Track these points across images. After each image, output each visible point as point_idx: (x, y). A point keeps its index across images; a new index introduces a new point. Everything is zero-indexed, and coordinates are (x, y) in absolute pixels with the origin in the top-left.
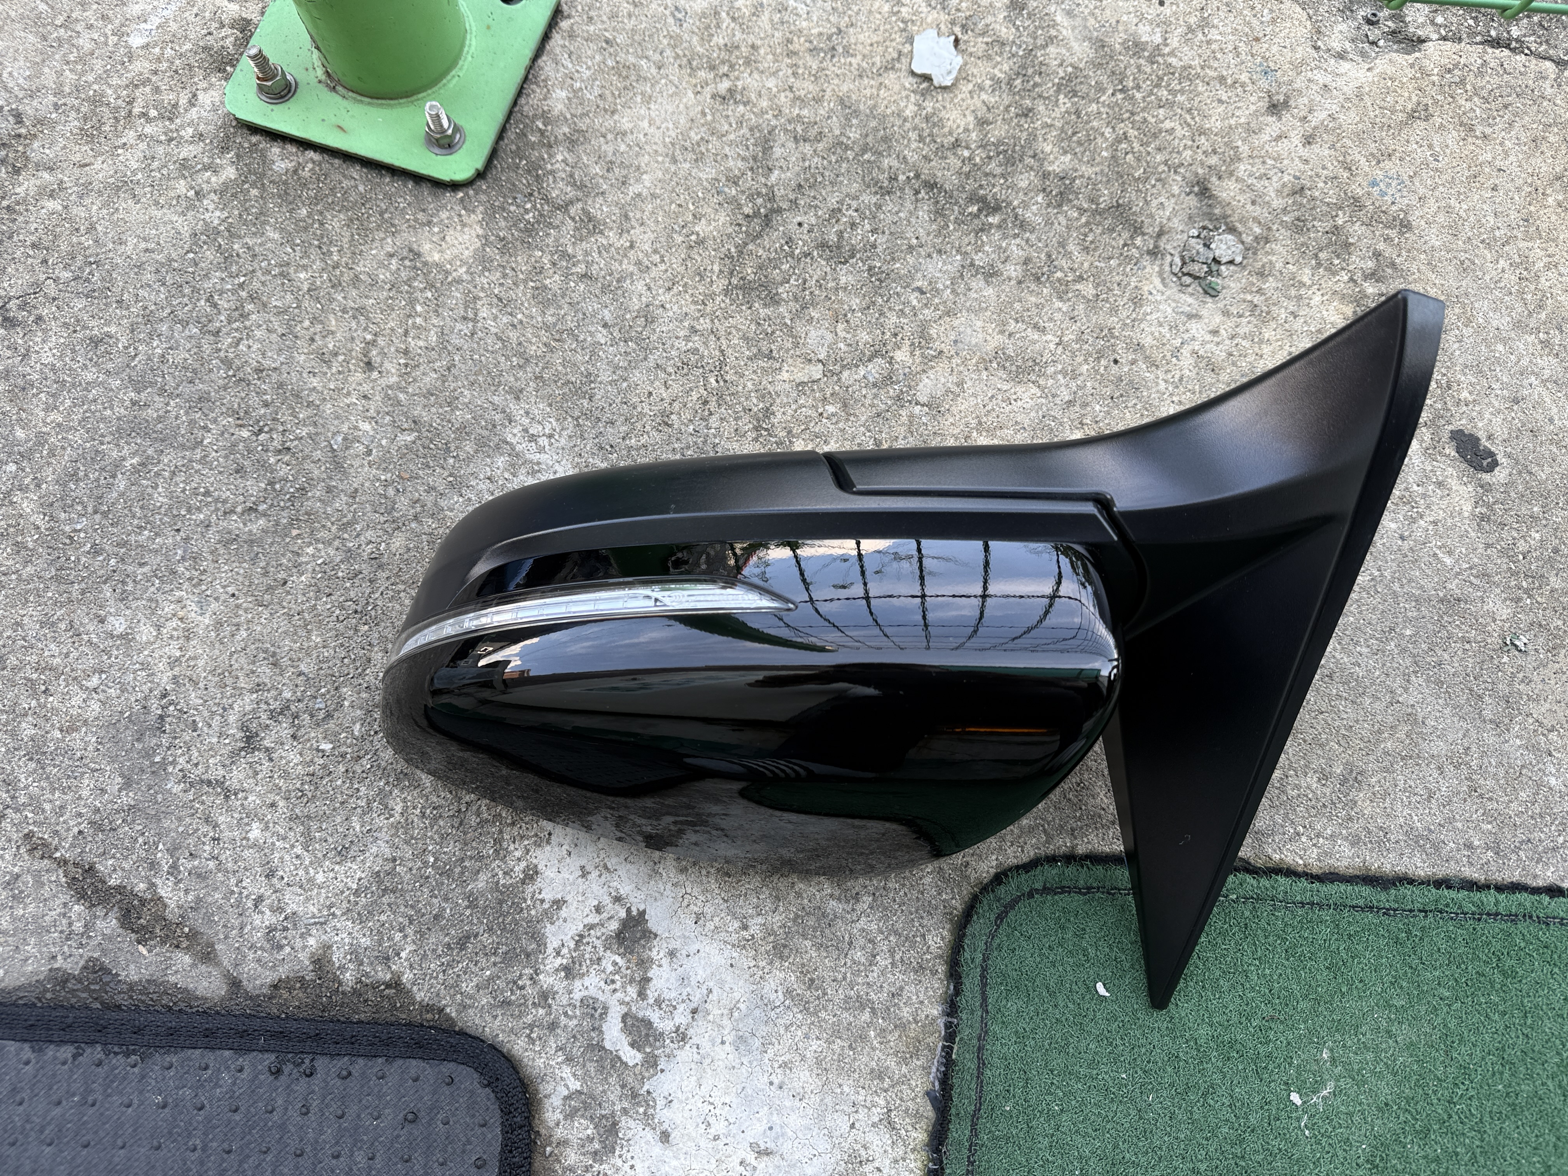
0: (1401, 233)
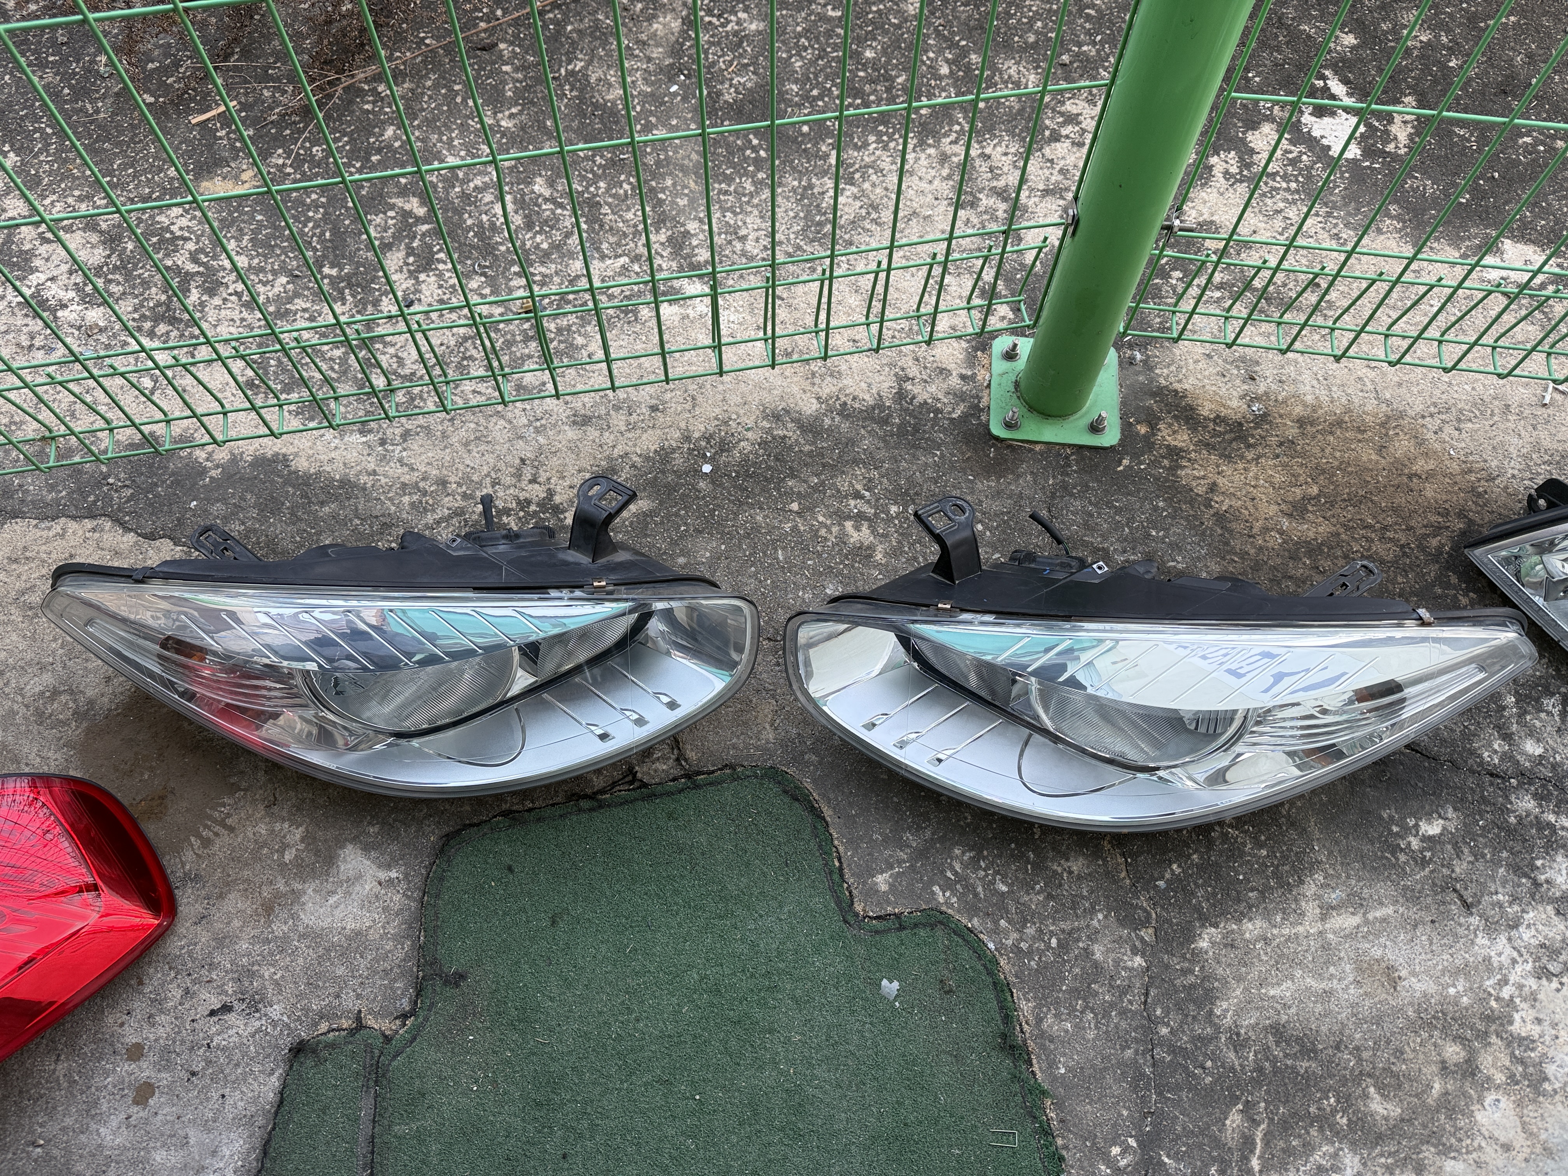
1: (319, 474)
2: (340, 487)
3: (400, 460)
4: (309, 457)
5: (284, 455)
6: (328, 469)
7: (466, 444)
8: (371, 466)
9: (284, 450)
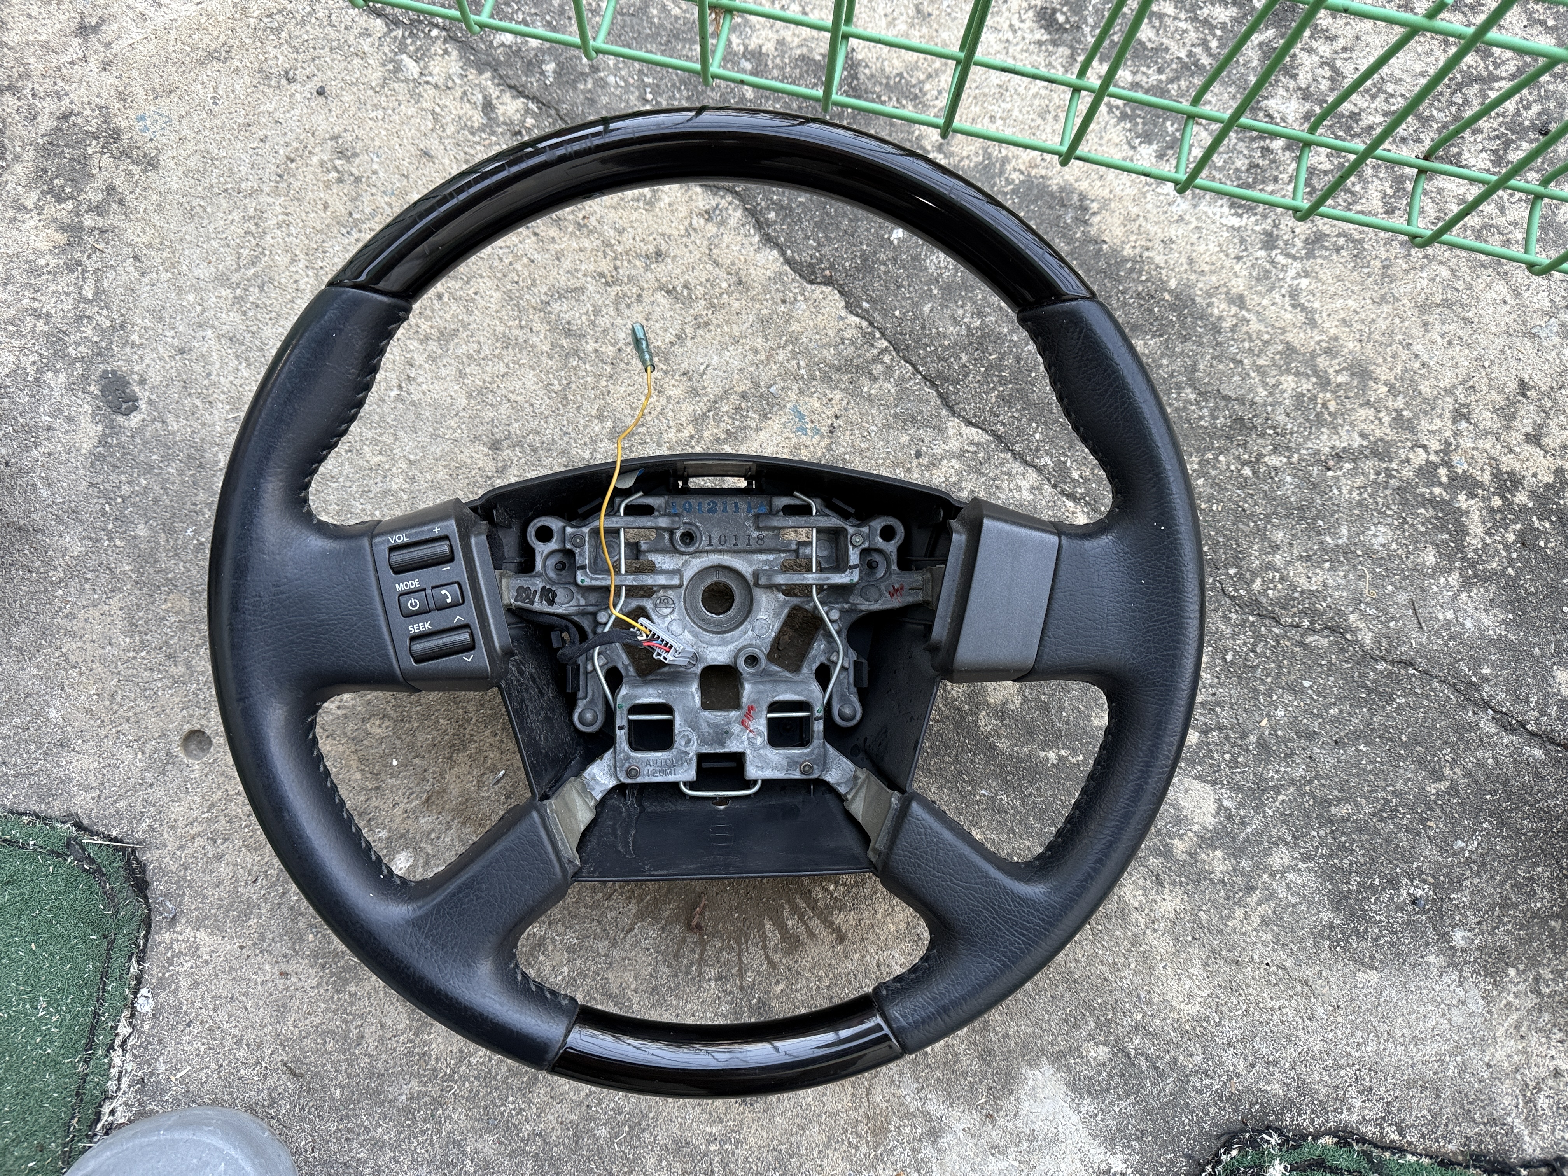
0: (145, 171)
1: (1139, 261)
2: (1173, 307)
3: (1294, 293)
4: (1129, 219)
5: (1082, 197)
6: (1159, 259)
7: (1424, 308)
8: (1239, 285)
9: (1083, 186)
